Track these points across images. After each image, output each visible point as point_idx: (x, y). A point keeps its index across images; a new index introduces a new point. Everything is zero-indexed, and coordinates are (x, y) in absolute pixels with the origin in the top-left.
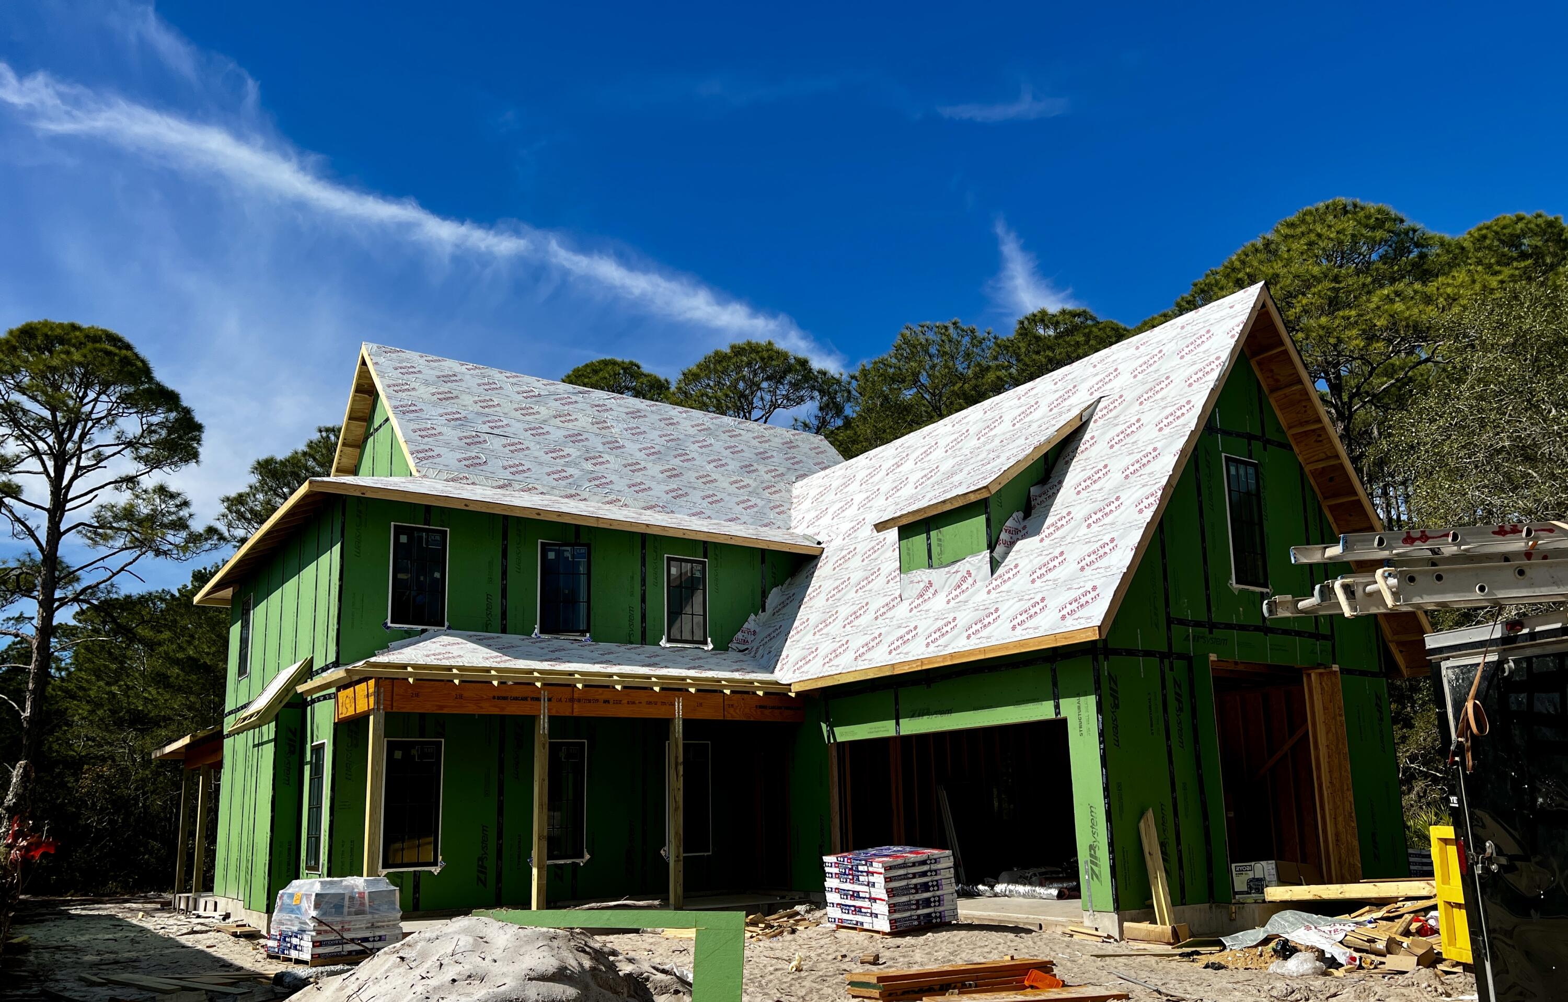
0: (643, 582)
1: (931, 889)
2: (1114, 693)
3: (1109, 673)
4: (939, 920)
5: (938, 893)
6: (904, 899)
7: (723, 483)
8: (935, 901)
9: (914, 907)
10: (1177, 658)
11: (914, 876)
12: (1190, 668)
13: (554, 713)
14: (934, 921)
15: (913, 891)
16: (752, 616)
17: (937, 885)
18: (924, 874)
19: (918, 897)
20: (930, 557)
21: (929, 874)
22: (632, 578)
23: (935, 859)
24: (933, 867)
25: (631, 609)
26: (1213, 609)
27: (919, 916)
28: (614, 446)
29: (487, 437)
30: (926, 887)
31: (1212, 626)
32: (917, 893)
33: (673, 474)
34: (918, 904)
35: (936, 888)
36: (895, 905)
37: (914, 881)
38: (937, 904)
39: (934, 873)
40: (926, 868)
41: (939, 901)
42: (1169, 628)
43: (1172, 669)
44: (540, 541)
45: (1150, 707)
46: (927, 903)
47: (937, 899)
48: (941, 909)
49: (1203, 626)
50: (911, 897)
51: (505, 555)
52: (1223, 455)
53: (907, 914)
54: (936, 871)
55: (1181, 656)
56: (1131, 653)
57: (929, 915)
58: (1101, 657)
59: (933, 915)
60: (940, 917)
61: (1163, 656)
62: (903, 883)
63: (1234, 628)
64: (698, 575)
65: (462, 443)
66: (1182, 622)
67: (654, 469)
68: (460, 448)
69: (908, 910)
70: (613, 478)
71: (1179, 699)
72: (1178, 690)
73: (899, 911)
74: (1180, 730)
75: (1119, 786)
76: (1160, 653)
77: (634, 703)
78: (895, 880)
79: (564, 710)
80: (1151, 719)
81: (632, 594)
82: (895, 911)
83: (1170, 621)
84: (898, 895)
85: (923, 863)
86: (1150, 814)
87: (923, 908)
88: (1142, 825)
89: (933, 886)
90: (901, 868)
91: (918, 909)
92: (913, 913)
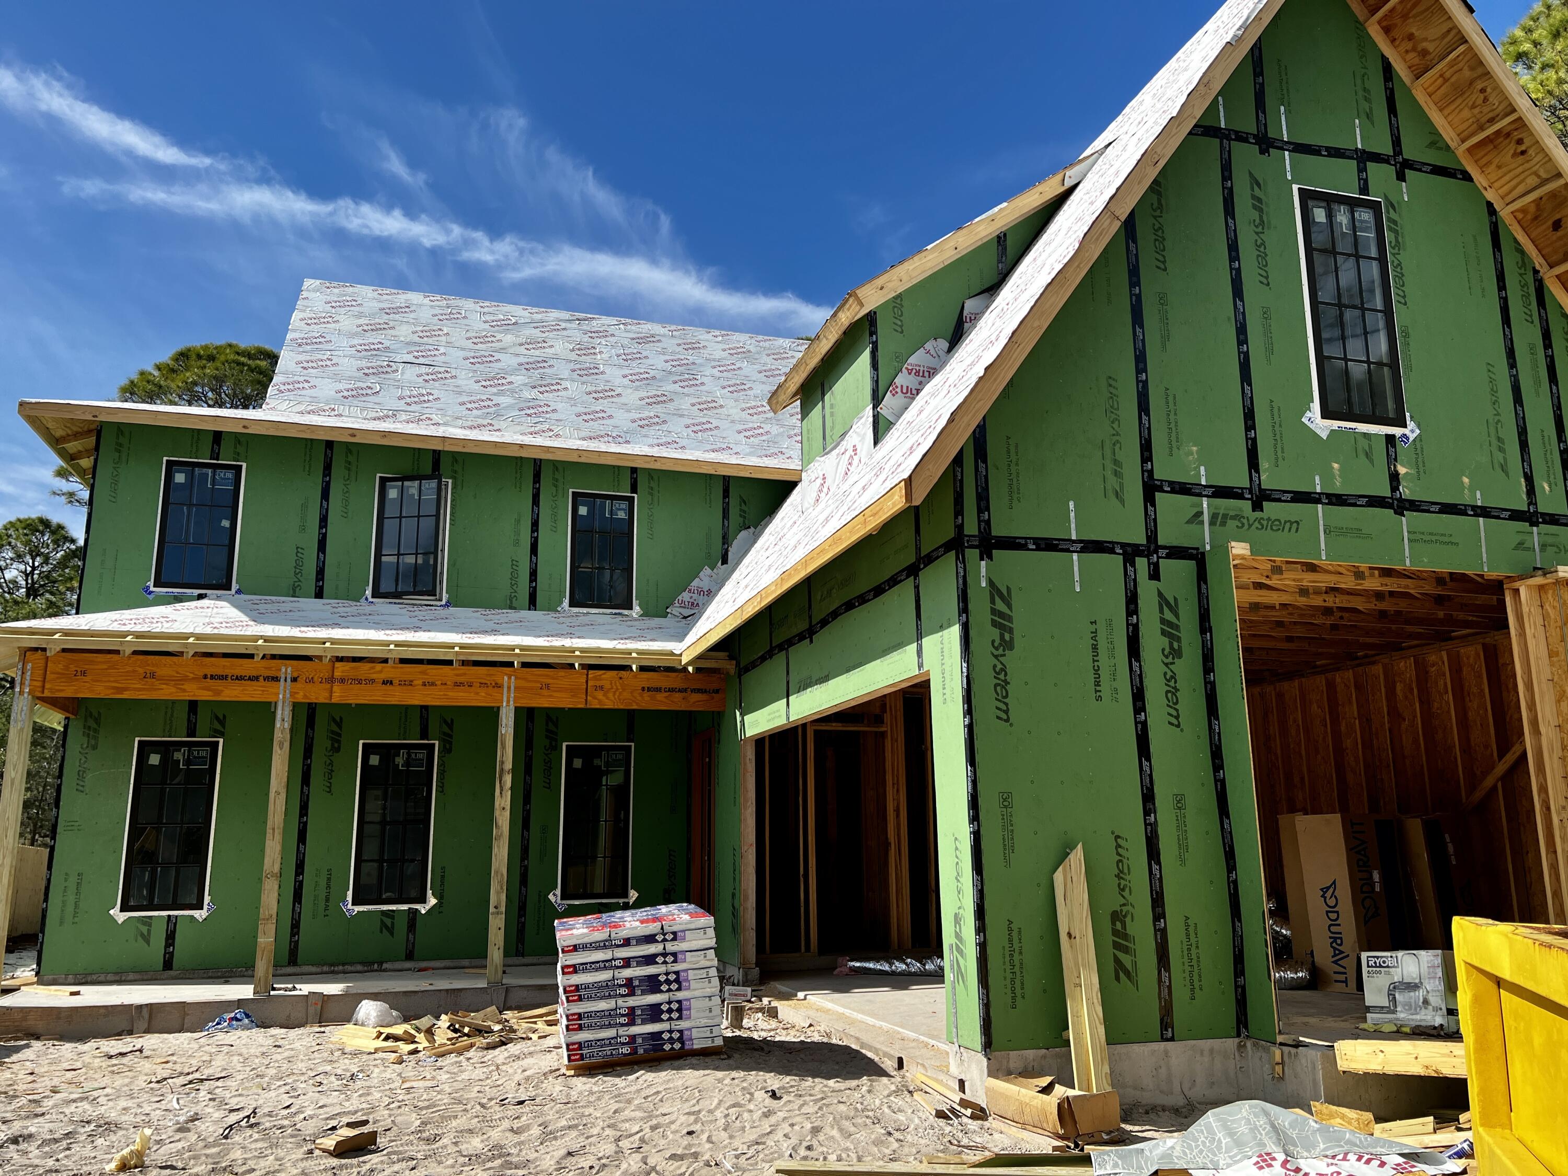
0: (535, 525)
1: (664, 987)
2: (1002, 622)
3: (991, 583)
4: (677, 1046)
5: (680, 995)
6: (603, 1005)
7: (733, 408)
8: (670, 1011)
9: (623, 1020)
10: (1168, 556)
11: (627, 963)
12: (1202, 576)
13: (300, 698)
14: (667, 1047)
15: (623, 991)
16: (707, 571)
17: (677, 981)
18: (650, 960)
19: (632, 1002)
20: (824, 438)
21: (660, 959)
22: (518, 521)
23: (674, 933)
24: (670, 947)
25: (514, 563)
26: (1264, 464)
27: (633, 1038)
28: (588, 372)
29: (401, 366)
30: (652, 984)
31: (1260, 498)
32: (632, 993)
33: (661, 400)
34: (632, 1016)
35: (674, 986)
36: (580, 1016)
37: (628, 973)
38: (675, 1015)
39: (670, 959)
40: (652, 949)
41: (679, 1010)
42: (1149, 499)
43: (1155, 575)
44: (378, 475)
45: (1095, 648)
46: (654, 1013)
47: (675, 1006)
48: (683, 1025)
49: (1240, 496)
50: (620, 1002)
51: (325, 495)
52: (1295, 188)
53: (610, 1033)
54: (674, 955)
55: (1177, 553)
56: (1048, 545)
57: (657, 1036)
58: (972, 554)
59: (666, 1036)
60: (681, 1040)
61: (1130, 553)
62: (604, 976)
63: (1317, 501)
64: (622, 515)
65: (361, 374)
66: (1183, 489)
67: (632, 397)
68: (350, 378)
69: (610, 1026)
70: (559, 406)
71: (1170, 630)
72: (1168, 615)
73: (590, 1027)
74: (1172, 693)
75: (1006, 800)
76: (1123, 545)
77: (433, 684)
78: (585, 970)
79: (318, 694)
80: (1097, 670)
81: (517, 543)
82: (580, 1028)
83: (1151, 488)
84: (589, 998)
85: (650, 939)
86: (1077, 856)
87: (644, 1022)
88: (1058, 876)
89: (668, 982)
90: (597, 948)
91: (632, 1023)
92: (622, 1031)
